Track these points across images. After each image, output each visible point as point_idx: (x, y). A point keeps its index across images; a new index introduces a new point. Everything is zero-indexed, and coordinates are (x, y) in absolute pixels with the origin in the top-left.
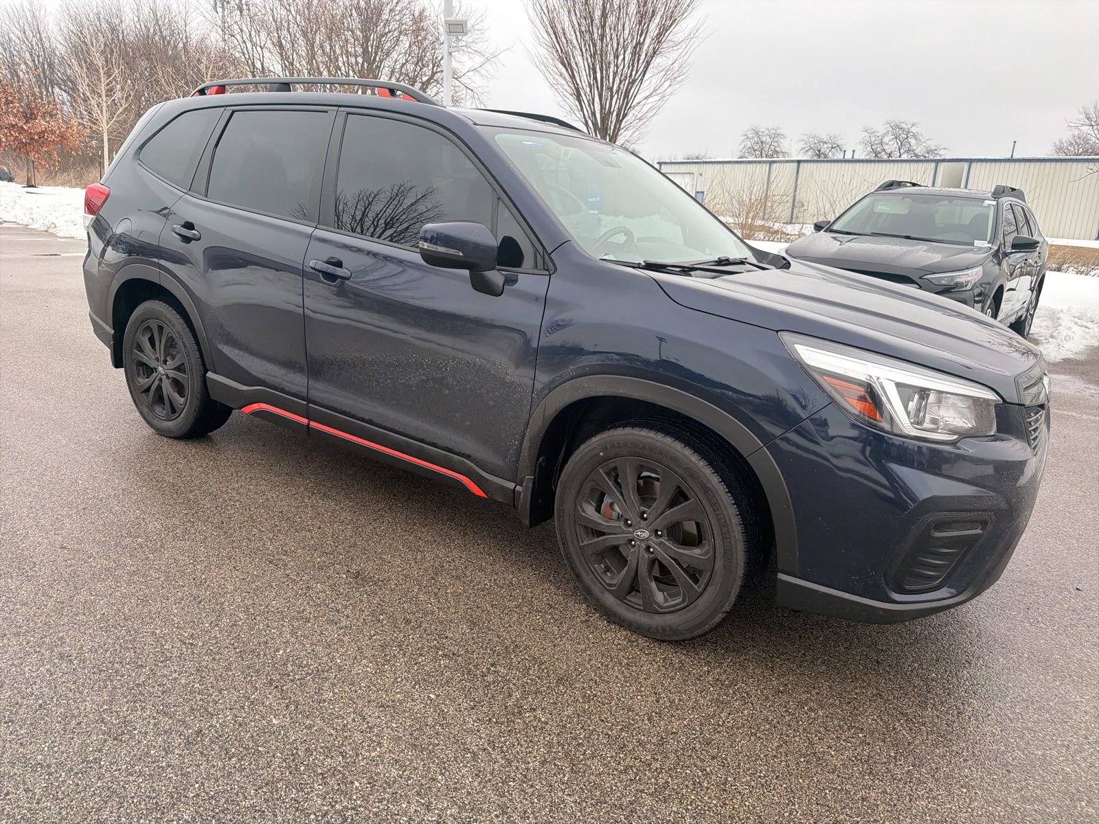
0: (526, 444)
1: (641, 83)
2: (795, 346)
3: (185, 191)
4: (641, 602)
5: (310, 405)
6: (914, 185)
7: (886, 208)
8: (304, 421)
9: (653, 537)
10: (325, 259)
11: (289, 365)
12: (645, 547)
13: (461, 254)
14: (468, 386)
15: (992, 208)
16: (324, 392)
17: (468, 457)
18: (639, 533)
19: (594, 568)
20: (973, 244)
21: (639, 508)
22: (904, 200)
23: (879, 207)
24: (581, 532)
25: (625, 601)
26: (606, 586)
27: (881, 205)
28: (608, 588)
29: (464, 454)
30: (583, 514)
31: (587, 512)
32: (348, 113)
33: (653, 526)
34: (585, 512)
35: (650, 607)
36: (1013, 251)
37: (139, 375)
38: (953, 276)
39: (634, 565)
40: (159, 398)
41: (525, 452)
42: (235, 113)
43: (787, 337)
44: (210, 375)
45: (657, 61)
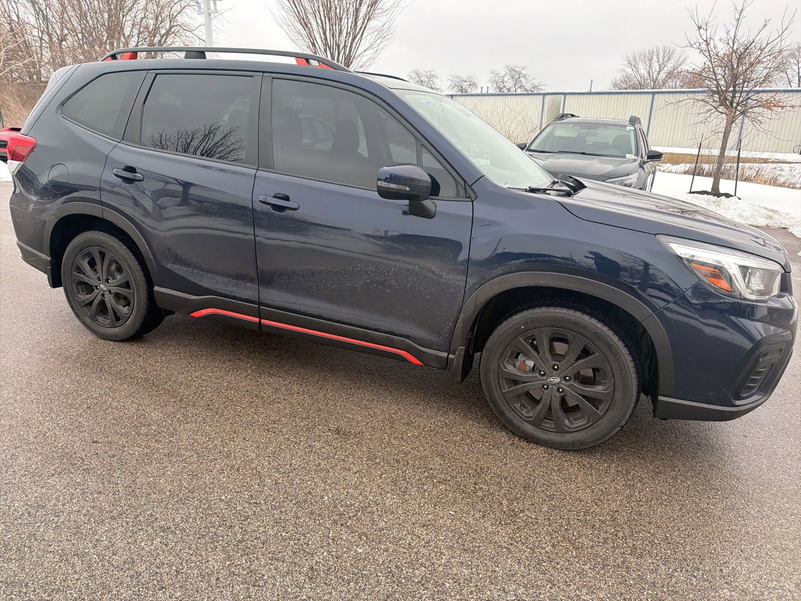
0: (460, 324)
2: (670, 244)
3: (119, 141)
4: (553, 426)
5: (261, 307)
6: (573, 116)
7: (561, 133)
8: (257, 320)
9: (563, 382)
10: (273, 195)
11: (240, 277)
12: (556, 389)
13: (408, 189)
14: (408, 286)
15: (632, 131)
16: (273, 296)
17: (408, 337)
18: (552, 380)
19: (515, 407)
20: (625, 157)
21: (552, 362)
23: (557, 132)
24: (504, 384)
25: (540, 427)
26: (524, 418)
27: (559, 131)
28: (527, 419)
29: (404, 335)
30: (506, 370)
31: (509, 369)
32: (273, 78)
33: (563, 374)
34: (507, 369)
35: (560, 430)
36: (649, 160)
37: (79, 292)
39: (548, 402)
41: (458, 330)
42: (158, 76)
43: (663, 239)
44: (156, 288)
45: (373, 24)
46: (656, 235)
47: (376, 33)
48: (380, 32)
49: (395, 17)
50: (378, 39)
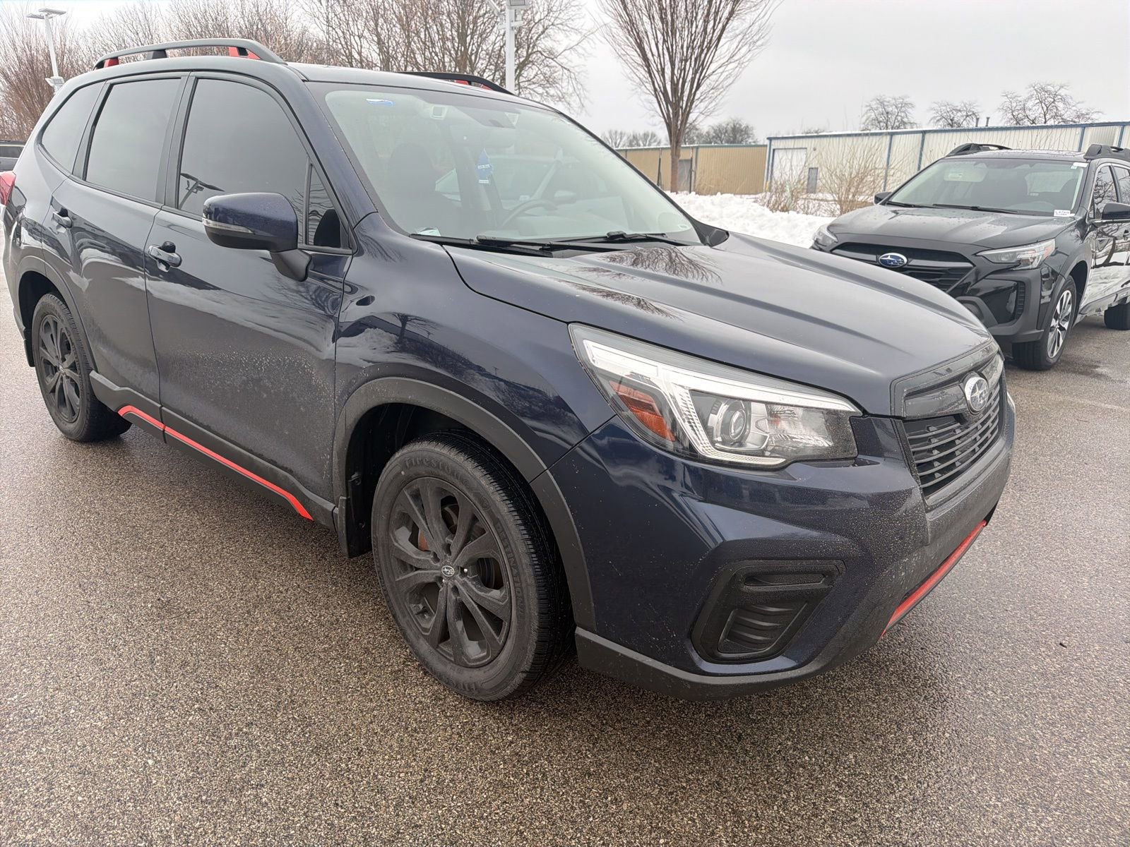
0: (335, 460)
1: (716, 50)
2: (585, 342)
3: (68, 175)
4: (451, 653)
5: (163, 408)
6: (1001, 148)
7: (957, 175)
8: (161, 426)
9: (459, 576)
10: (161, 245)
11: (145, 364)
12: (452, 587)
13: (250, 232)
14: (282, 389)
15: (1082, 170)
17: (290, 472)
18: (446, 570)
19: (410, 608)
20: (1052, 214)
21: (444, 540)
22: (977, 166)
24: (396, 566)
25: (438, 650)
26: (421, 630)
27: (952, 172)
28: (423, 633)
29: (286, 468)
30: (396, 544)
31: (400, 542)
32: (198, 78)
33: (459, 562)
34: (397, 542)
35: (460, 660)
36: (1104, 221)
37: (48, 375)
38: (1015, 252)
39: (443, 611)
40: (62, 401)
41: (335, 470)
42: (115, 86)
43: (577, 331)
44: (93, 374)
46: (568, 323)
47: (740, 37)
48: (747, 36)
49: (769, 13)
50: (742, 46)
